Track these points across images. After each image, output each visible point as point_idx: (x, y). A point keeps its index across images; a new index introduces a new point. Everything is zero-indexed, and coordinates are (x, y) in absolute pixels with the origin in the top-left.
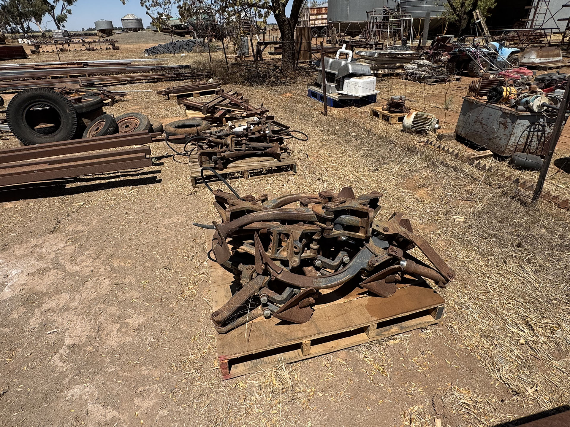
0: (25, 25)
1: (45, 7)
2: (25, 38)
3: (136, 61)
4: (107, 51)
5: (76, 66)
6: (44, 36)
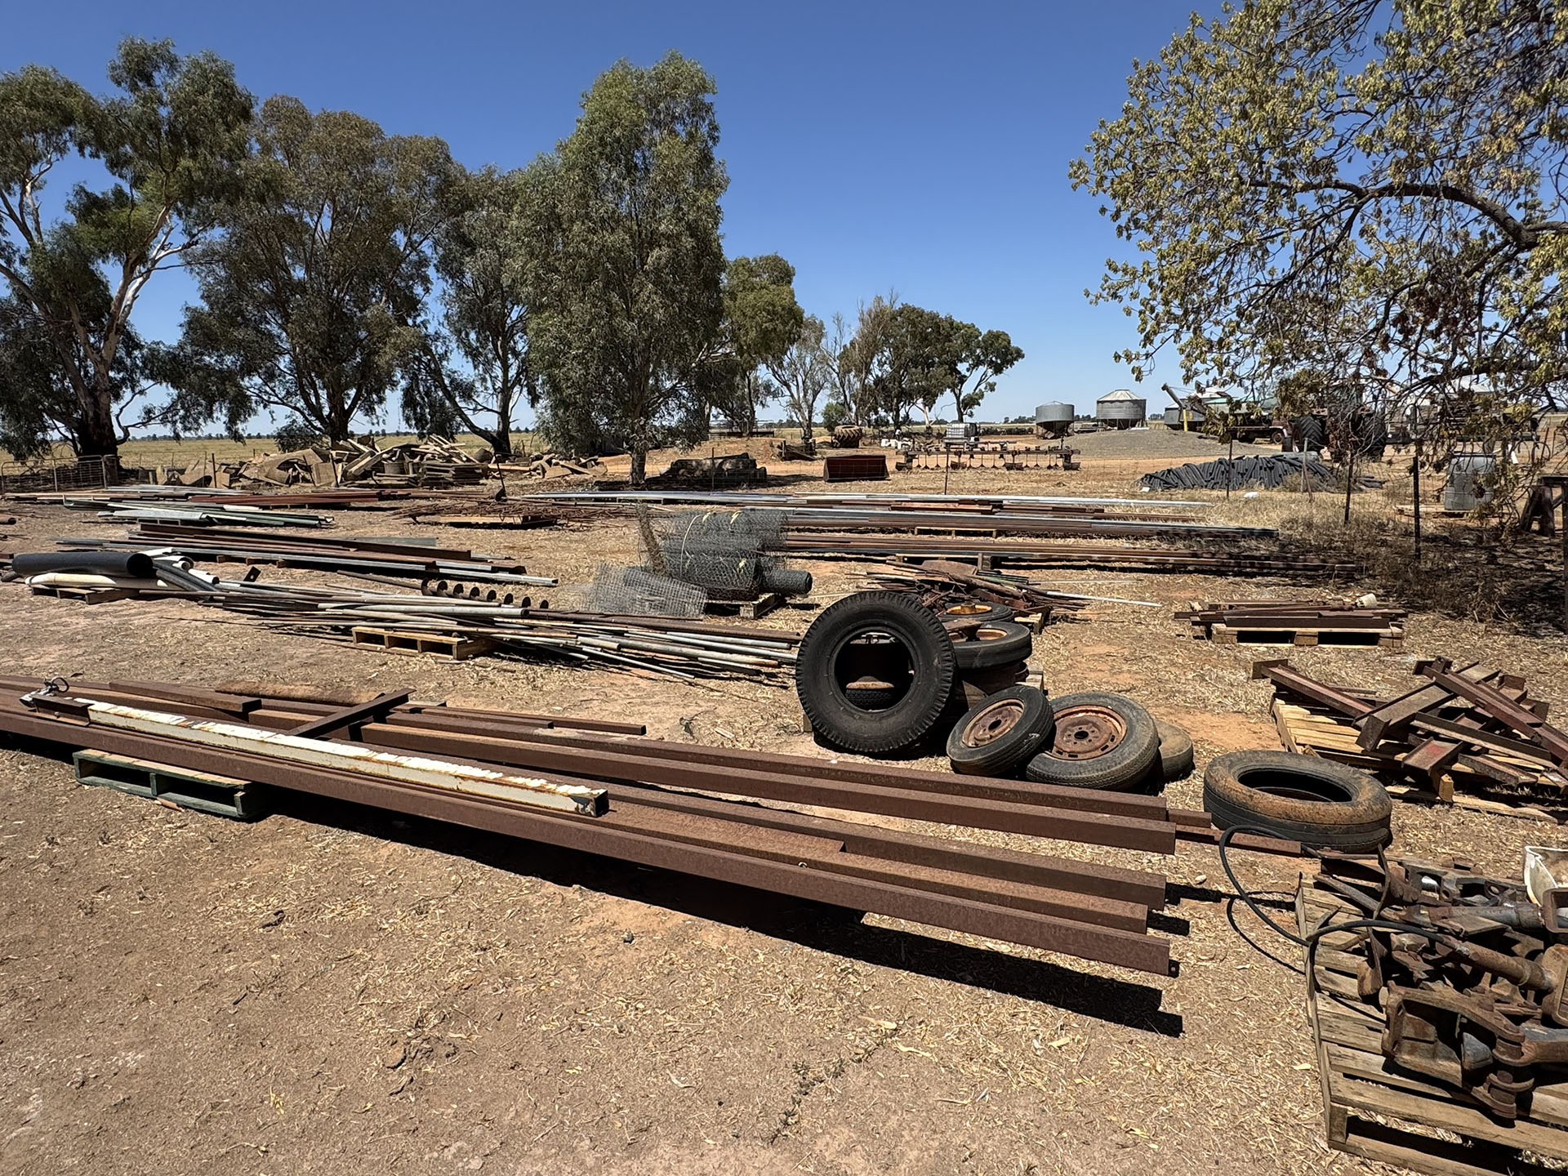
0: (902, 413)
1: (949, 379)
2: (894, 437)
3: (1117, 503)
4: (1049, 472)
5: (976, 507)
6: (928, 433)
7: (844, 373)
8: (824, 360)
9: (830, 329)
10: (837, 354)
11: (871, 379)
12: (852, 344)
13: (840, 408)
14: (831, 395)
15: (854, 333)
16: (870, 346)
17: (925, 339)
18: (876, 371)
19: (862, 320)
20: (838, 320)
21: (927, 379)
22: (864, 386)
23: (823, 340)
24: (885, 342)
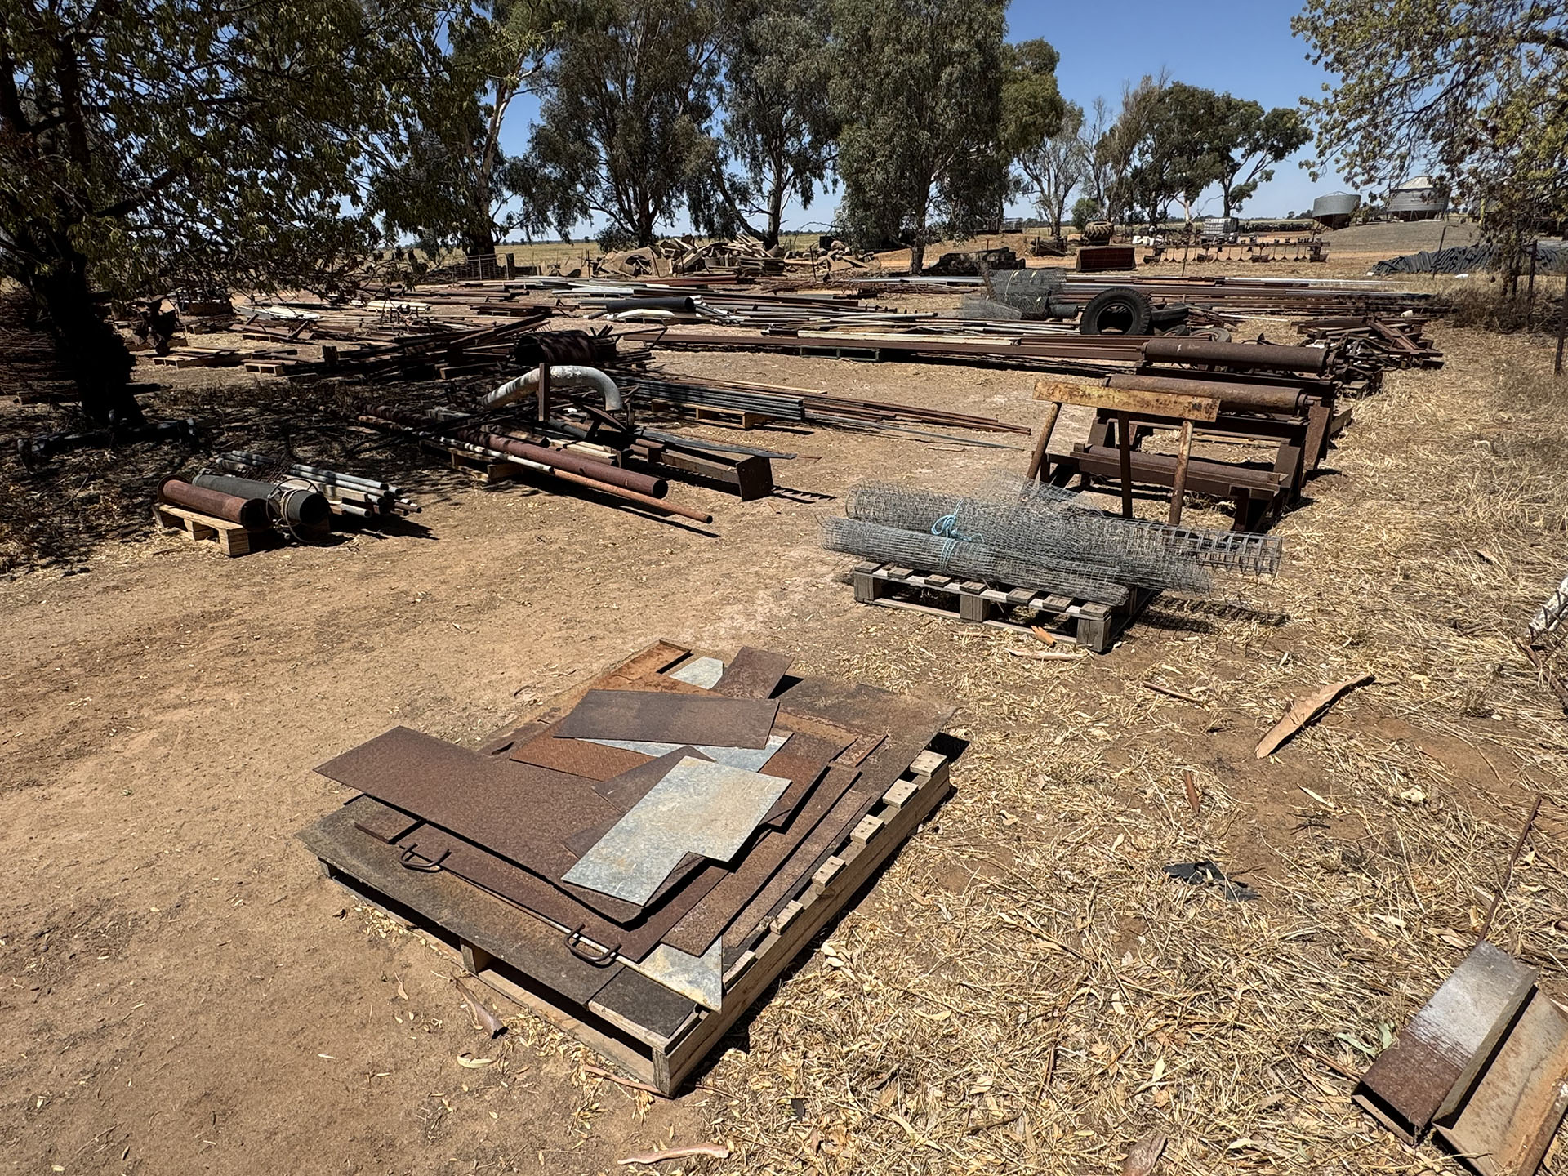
2: (1148, 234)
3: (1328, 282)
4: (1293, 263)
5: (1203, 283)
6: (1186, 230)
7: (1100, 164)
8: (1080, 152)
9: (1090, 117)
10: (1094, 143)
11: (1129, 170)
12: (1112, 131)
13: (1092, 203)
14: (1084, 190)
15: (1115, 119)
16: (1131, 134)
17: (1195, 123)
18: (1136, 162)
19: (1126, 104)
20: (1099, 105)
21: (1192, 169)
22: (1120, 179)
23: (1081, 129)
24: (1150, 128)
